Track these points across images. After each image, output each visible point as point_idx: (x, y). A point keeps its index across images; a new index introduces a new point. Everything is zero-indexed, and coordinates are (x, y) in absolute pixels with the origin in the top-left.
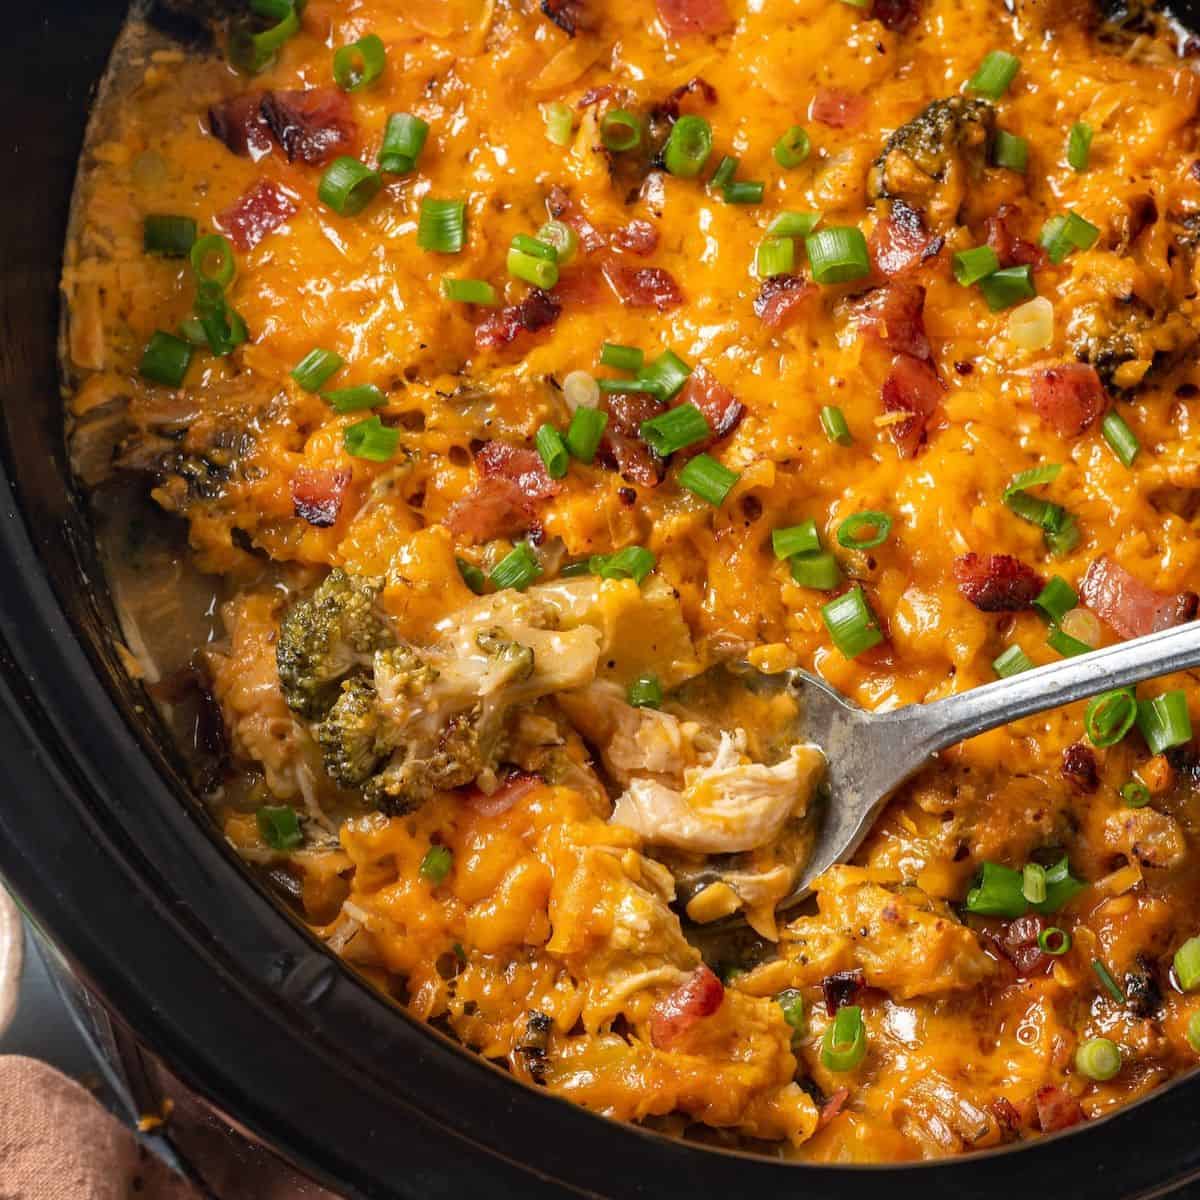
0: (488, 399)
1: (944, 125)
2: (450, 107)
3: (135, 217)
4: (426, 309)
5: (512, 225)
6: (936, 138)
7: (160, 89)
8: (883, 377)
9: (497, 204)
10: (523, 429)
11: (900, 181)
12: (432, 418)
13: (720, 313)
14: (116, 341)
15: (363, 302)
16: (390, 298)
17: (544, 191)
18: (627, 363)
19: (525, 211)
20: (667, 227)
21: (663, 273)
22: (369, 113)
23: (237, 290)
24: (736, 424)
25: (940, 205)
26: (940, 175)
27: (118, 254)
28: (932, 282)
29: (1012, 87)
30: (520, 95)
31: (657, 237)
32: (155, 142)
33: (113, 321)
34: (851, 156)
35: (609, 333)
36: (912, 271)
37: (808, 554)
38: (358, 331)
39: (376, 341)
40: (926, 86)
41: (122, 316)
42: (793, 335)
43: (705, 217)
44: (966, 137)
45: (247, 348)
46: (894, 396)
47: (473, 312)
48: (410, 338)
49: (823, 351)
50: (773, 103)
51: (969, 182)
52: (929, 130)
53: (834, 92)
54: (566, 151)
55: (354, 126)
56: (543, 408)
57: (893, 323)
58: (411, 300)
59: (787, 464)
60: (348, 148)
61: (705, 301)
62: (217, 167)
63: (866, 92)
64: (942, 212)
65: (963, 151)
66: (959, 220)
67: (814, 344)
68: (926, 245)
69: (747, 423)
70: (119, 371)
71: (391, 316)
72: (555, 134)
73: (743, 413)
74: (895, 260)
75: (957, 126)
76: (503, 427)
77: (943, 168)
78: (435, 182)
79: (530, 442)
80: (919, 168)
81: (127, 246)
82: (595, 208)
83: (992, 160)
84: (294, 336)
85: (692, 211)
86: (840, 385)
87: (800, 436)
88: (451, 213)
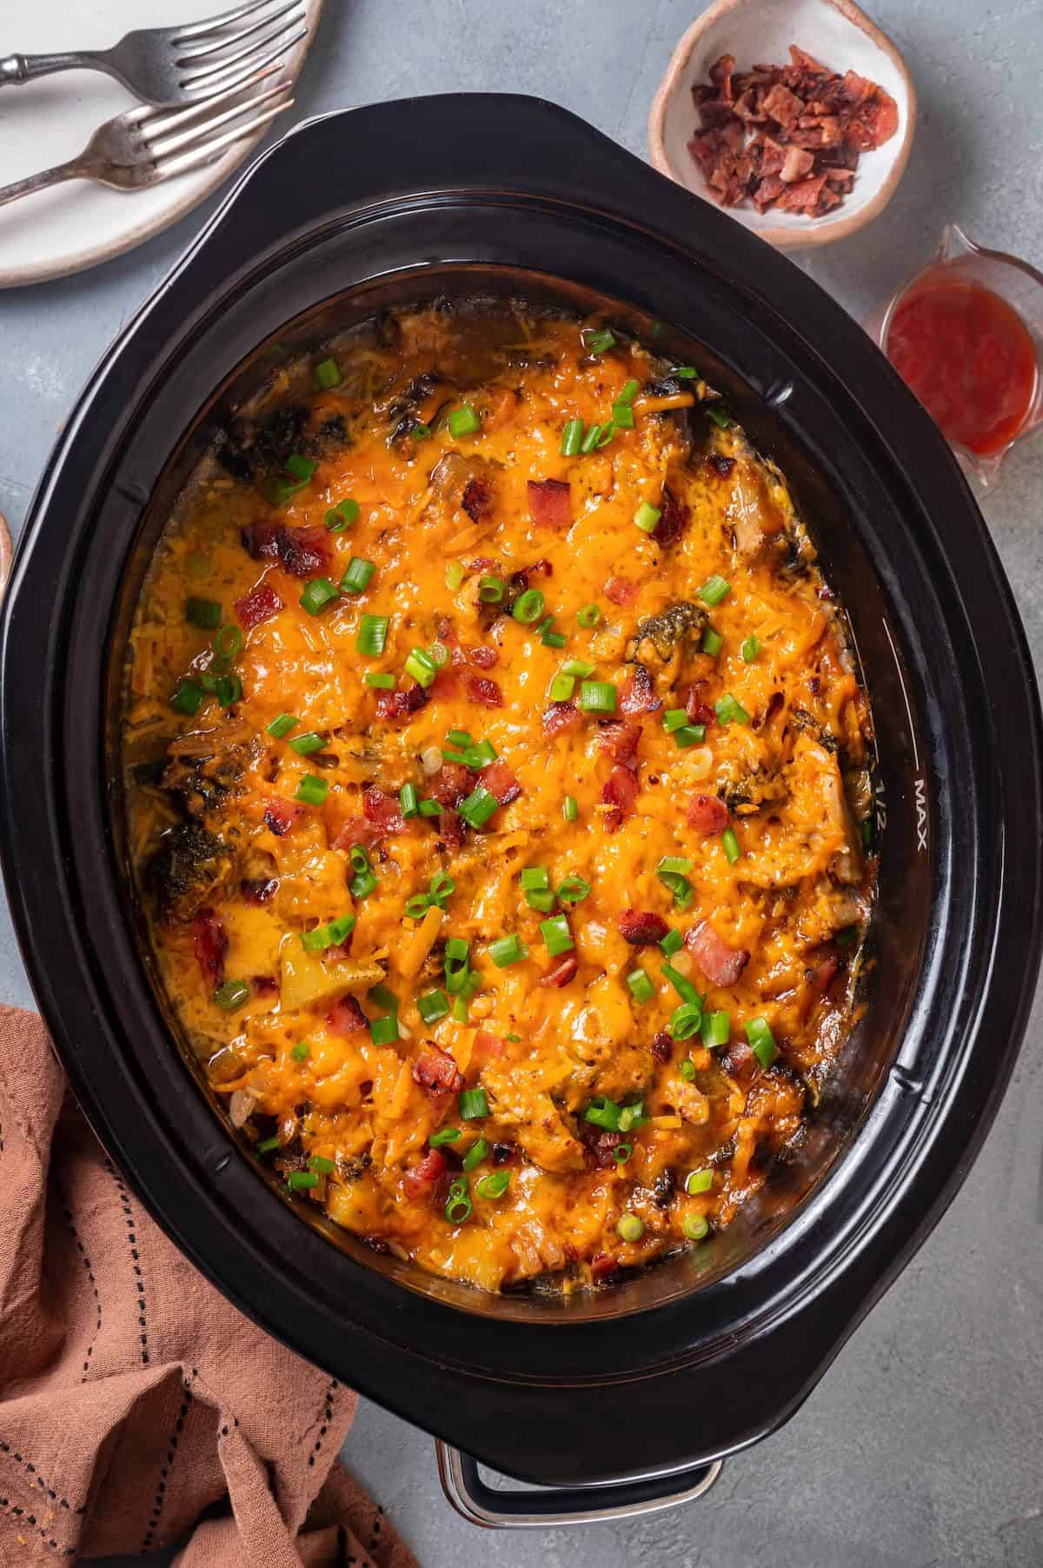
0: (379, 761)
1: (679, 628)
2: (392, 554)
3: (183, 597)
4: (355, 694)
5: (414, 637)
6: (671, 636)
7: (216, 507)
8: (606, 779)
9: (407, 623)
10: (396, 784)
11: (645, 660)
12: (343, 765)
13: (522, 718)
14: (159, 678)
15: (315, 682)
16: (333, 684)
17: (437, 619)
18: (462, 743)
19: (423, 629)
20: (505, 653)
21: (495, 684)
22: (341, 546)
23: (239, 660)
24: (514, 799)
25: (664, 678)
26: (669, 660)
27: (168, 621)
28: (648, 724)
29: (724, 599)
30: (436, 551)
31: (498, 659)
32: (204, 547)
33: (159, 664)
34: (620, 629)
35: (455, 720)
36: (639, 715)
37: (539, 891)
38: (310, 699)
39: (320, 708)
40: (674, 586)
41: (165, 661)
42: (562, 743)
43: (528, 649)
44: (690, 636)
45: (241, 704)
46: (610, 794)
47: (379, 693)
48: (341, 712)
49: (576, 756)
50: (584, 581)
51: (685, 664)
52: (668, 630)
53: (620, 579)
54: (456, 594)
55: (331, 556)
56: (410, 774)
57: (620, 747)
58: (345, 686)
59: (537, 832)
60: (323, 571)
61: (515, 706)
62: (240, 569)
63: (639, 583)
64: (665, 683)
65: (685, 644)
66: (672, 688)
67: (571, 749)
68: (650, 701)
69: (520, 800)
70: (159, 699)
71: (332, 695)
72: (451, 582)
73: (519, 794)
74: (632, 706)
75: (686, 628)
76: (383, 780)
77: (671, 655)
78: (372, 601)
79: (396, 794)
80: (658, 653)
81: (175, 615)
82: (465, 635)
83: (700, 651)
84: (272, 699)
85: (521, 644)
86: (580, 780)
87: (547, 814)
88: (380, 628)
